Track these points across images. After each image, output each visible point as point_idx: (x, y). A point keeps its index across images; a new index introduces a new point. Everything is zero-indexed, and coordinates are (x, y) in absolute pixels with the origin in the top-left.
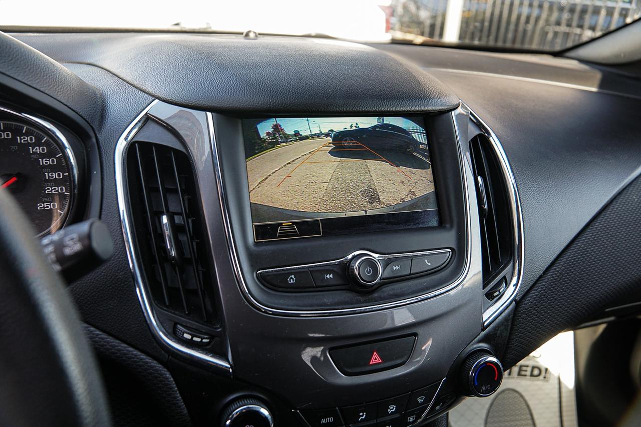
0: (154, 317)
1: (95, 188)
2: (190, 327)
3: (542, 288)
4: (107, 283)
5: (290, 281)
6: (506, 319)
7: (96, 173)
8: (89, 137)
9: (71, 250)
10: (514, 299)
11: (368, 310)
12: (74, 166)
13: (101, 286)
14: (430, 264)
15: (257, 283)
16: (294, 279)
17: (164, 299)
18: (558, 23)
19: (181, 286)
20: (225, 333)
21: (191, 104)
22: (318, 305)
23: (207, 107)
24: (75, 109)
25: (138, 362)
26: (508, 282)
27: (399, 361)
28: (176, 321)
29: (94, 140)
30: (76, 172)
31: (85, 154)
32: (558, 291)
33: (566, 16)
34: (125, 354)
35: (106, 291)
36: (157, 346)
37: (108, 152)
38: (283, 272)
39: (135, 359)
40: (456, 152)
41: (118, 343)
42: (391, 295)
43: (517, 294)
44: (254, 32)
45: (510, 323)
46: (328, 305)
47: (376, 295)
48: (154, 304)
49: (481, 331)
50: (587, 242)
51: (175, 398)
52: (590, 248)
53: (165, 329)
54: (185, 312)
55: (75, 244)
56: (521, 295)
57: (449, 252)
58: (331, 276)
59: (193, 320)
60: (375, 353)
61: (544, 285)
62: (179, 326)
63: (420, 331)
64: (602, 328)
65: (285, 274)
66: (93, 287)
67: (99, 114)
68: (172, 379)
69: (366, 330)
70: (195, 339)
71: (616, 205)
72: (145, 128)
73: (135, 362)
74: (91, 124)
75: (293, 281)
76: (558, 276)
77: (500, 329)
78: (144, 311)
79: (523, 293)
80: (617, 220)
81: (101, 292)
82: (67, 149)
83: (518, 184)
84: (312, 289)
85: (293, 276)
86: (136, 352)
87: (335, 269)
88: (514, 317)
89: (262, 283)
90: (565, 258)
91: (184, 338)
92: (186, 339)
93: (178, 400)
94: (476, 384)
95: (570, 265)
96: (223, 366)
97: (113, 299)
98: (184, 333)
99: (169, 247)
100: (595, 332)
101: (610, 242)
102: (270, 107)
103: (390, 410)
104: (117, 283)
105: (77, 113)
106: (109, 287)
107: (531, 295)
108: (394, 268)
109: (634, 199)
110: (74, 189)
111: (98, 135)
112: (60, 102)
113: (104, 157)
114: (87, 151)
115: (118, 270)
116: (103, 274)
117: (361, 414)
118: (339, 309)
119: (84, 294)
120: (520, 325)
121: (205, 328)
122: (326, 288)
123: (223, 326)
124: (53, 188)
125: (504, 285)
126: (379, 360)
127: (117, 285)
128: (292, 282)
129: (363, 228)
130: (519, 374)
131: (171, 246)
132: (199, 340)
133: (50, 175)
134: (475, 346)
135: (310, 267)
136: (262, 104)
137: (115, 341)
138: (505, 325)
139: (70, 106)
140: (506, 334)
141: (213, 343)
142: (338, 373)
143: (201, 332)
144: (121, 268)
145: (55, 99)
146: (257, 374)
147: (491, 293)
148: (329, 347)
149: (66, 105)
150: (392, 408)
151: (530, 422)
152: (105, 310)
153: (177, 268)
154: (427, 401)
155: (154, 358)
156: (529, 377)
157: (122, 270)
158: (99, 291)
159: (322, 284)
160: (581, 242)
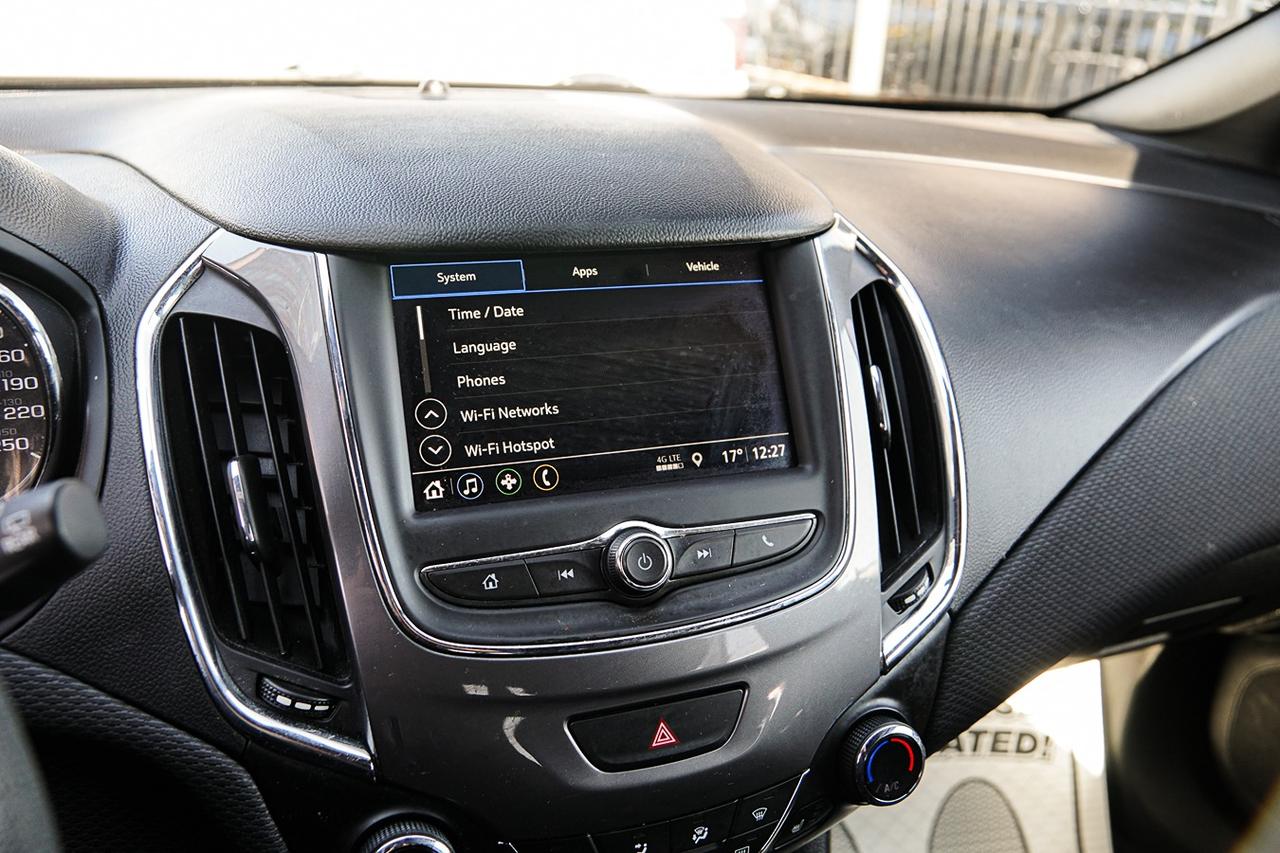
0: (216, 663)
1: (96, 410)
2: (289, 682)
3: (1004, 585)
4: (120, 598)
5: (488, 586)
6: (931, 649)
7: (99, 380)
8: (85, 307)
9: (16, 543)
10: (948, 610)
11: (645, 640)
12: (52, 367)
13: (109, 606)
14: (771, 544)
15: (420, 591)
16: (496, 581)
17: (238, 627)
18: (1076, 45)
19: (270, 601)
20: (358, 691)
21: (286, 237)
22: (543, 633)
23: (316, 243)
24: (54, 253)
25: (186, 755)
26: (935, 576)
27: (711, 741)
28: (262, 670)
29: (96, 312)
30: (56, 377)
31: (78, 341)
32: (1038, 589)
33: (1090, 32)
34: (157, 740)
35: (118, 615)
36: (224, 722)
37: (123, 336)
38: (472, 568)
39: (179, 749)
40: (823, 318)
41: (144, 718)
42: (692, 608)
43: (952, 600)
44: (442, 83)
45: (939, 656)
46: (564, 632)
47: (662, 609)
48: (216, 636)
49: (879, 672)
50: (1095, 490)
51: (263, 823)
52: (1101, 503)
53: (238, 686)
54: (280, 652)
55: (24, 530)
56: (962, 600)
57: (812, 519)
58: (571, 573)
59: (295, 669)
60: (662, 724)
61: (1008, 579)
62: (267, 680)
63: (752, 678)
64: (1153, 653)
65: (477, 571)
66: (91, 608)
67: (106, 261)
68: (254, 787)
69: (641, 681)
70: (299, 705)
71: (1153, 414)
72: (198, 287)
73: (179, 754)
74: (90, 281)
75: (494, 585)
76: (1038, 560)
77: (919, 669)
78: (196, 652)
79: (965, 596)
80: (1157, 444)
81: (109, 617)
82: (36, 334)
83: (953, 380)
84: (532, 601)
85: (493, 576)
86: (181, 735)
87: (579, 560)
88: (947, 644)
89: (431, 592)
90: (1051, 523)
91: (278, 703)
92: (282, 706)
93: (267, 829)
94: (871, 780)
95: (1062, 538)
96: (355, 757)
97: (132, 631)
98: (277, 694)
99: (243, 524)
100: (1140, 661)
101: (1142, 488)
102: (440, 241)
103: (697, 836)
104: (140, 599)
105: (58, 260)
106: (125, 606)
107: (983, 599)
108: (700, 554)
109: (1191, 403)
110: (54, 412)
111: (103, 302)
112: (21, 239)
113: (115, 347)
114: (81, 334)
115: (143, 572)
116: (111, 580)
117: (638, 846)
118: (587, 640)
119: (73, 623)
120: (961, 659)
121: (317, 683)
122: (562, 598)
123: (355, 679)
124: (19, 409)
125: (926, 580)
126: (670, 739)
127: (140, 602)
128: (491, 587)
129: (637, 475)
130: (994, 749)
131: (248, 522)
132: (307, 707)
133: (12, 384)
134: (868, 704)
135: (528, 557)
136: (424, 235)
137: (137, 714)
138: (930, 662)
139: (43, 247)
140: (932, 677)
141: (335, 712)
142: (587, 765)
143: (312, 692)
144: (148, 568)
145: (10, 233)
146: (423, 773)
147: (898, 598)
148: (568, 715)
149: (34, 245)
150: (699, 832)
151: (1017, 843)
152: (117, 652)
153: (262, 565)
154: (772, 817)
155: (218, 746)
156: (1014, 754)
157: (149, 571)
158: (104, 617)
159: (553, 590)
160: (1084, 490)
